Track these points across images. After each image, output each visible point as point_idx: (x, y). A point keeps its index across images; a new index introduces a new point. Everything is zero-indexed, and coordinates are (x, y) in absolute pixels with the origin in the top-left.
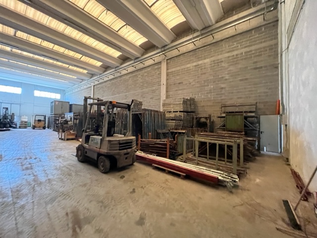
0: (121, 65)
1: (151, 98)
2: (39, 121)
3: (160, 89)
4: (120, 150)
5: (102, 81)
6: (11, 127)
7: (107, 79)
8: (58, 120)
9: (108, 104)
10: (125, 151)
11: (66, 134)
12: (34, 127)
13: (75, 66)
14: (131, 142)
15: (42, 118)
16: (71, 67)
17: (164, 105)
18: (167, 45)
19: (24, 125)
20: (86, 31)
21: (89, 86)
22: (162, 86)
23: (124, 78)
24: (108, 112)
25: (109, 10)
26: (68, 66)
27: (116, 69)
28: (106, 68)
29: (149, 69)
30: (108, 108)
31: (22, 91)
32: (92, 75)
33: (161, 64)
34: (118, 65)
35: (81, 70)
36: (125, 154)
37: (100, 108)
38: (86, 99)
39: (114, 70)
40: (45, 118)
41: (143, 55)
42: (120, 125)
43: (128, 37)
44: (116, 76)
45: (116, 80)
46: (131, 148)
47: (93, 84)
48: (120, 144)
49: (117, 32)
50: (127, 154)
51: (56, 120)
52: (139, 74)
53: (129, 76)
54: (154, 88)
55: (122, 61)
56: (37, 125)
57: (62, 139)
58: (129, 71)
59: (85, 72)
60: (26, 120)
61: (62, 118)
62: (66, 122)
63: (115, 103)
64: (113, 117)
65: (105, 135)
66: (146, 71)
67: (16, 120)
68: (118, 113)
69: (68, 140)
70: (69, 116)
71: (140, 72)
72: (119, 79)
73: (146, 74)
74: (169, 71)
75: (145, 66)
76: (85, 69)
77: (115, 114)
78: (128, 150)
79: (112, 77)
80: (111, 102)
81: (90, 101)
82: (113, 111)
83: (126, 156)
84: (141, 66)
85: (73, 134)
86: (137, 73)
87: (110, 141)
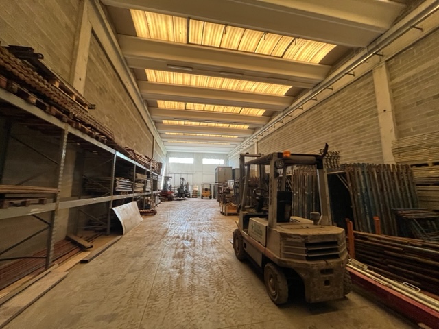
0: (291, 104)
1: (356, 144)
2: (206, 190)
3: (378, 122)
4: (308, 259)
5: (267, 134)
6: (186, 196)
7: (273, 129)
8: (221, 189)
9: (275, 159)
10: (322, 263)
11: (227, 207)
12: (202, 197)
13: (235, 123)
14: (335, 243)
15: (209, 188)
16: (231, 126)
17: (397, 151)
18: (382, 34)
19: (196, 195)
20: (242, 74)
21: (251, 144)
22: (380, 116)
23: (298, 121)
24: (277, 175)
25: (268, 32)
26: (228, 125)
27: (285, 112)
28: (270, 115)
29: (345, 93)
30: (276, 167)
31: (194, 162)
32: (255, 129)
33: (372, 75)
34: (288, 105)
35: (242, 127)
36: (323, 272)
37: (264, 168)
38: (242, 157)
39: (282, 114)
40: (211, 187)
41: (327, 75)
42: (300, 196)
43: (298, 58)
44: (285, 122)
45: (286, 128)
46: (337, 257)
47: (256, 141)
48: (307, 245)
49: (282, 57)
50: (329, 271)
51: (220, 189)
52: (325, 108)
53: (306, 116)
54: (361, 124)
55: (292, 98)
56: (205, 194)
57: (223, 214)
58: (305, 109)
59: (246, 127)
60: (197, 189)
61: (224, 186)
62: (229, 190)
63: (289, 155)
64: (287, 183)
65: (273, 219)
66: (337, 98)
67: (190, 189)
68: (295, 176)
69: (229, 215)
70: (231, 183)
71: (324, 105)
72: (290, 125)
73: (338, 104)
74: (397, 80)
75: (334, 91)
76: (245, 124)
77: (289, 177)
78: (330, 261)
79: (280, 125)
80: (280, 155)
81: (247, 160)
82: (285, 171)
83: (326, 276)
84: (327, 93)
85: (234, 208)
86: (320, 108)
87: (284, 236)
